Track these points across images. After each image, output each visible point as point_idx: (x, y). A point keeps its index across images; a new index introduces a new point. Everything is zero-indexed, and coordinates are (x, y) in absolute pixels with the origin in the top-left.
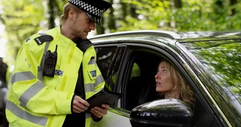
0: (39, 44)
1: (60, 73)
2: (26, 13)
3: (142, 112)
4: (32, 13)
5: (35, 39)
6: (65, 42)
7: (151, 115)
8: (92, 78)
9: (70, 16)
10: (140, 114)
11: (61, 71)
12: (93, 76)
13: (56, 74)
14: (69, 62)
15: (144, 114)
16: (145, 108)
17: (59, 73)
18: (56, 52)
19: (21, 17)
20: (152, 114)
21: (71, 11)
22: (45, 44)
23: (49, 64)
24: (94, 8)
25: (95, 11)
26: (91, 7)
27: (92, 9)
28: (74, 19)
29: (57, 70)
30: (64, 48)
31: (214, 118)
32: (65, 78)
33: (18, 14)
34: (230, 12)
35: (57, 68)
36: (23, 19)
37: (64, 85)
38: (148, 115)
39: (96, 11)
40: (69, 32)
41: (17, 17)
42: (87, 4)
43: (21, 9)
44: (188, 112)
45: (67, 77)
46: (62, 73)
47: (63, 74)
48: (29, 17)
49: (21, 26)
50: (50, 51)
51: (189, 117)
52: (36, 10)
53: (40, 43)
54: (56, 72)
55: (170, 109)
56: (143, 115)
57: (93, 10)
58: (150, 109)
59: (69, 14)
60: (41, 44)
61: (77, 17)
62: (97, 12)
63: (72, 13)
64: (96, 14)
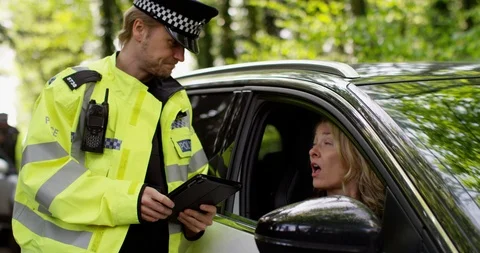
0: (72, 88)
1: (115, 144)
2: (56, 27)
3: (280, 224)
4: (70, 26)
5: (65, 79)
6: (126, 83)
7: (297, 229)
8: (182, 154)
9: (135, 33)
10: (275, 227)
11: (116, 140)
12: (184, 150)
13: (108, 147)
14: (133, 122)
15: (284, 226)
16: (286, 214)
17: (114, 144)
18: (106, 104)
19: (47, 35)
20: (300, 227)
21: (138, 24)
22: (83, 87)
23: (93, 128)
24: (183, 19)
25: (184, 24)
26: (177, 16)
27: (178, 21)
28: (144, 40)
29: (109, 140)
30: (123, 94)
31: (422, 235)
32: (126, 154)
33: (42, 28)
34: (462, 24)
35: (108, 135)
36: (51, 39)
37: (123, 167)
38: (292, 228)
39: (187, 25)
40: (135, 65)
41: (38, 35)
43: (49, 18)
44: (372, 223)
45: (129, 151)
46: (119, 145)
47: (122, 146)
48: (62, 35)
49: (48, 53)
50: (94, 102)
51: (372, 233)
52: (77, 21)
53: (75, 86)
54: (108, 143)
55: (337, 216)
56: (282, 230)
57: (181, 22)
58: (297, 217)
59: (134, 29)
60: (76, 88)
61: (148, 36)
62: (189, 26)
63: (139, 27)
64: (187, 30)
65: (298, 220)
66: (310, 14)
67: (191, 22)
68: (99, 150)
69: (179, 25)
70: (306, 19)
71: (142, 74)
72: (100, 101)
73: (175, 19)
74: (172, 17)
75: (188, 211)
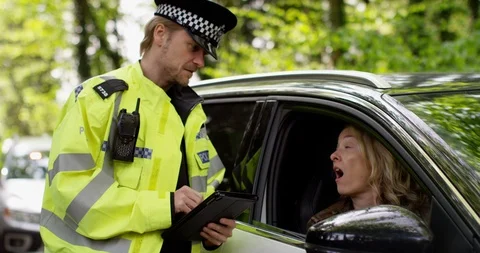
0: (103, 98)
1: (146, 153)
2: (28, 34)
3: (331, 233)
4: (41, 34)
5: (95, 88)
6: (153, 93)
7: (345, 237)
8: (202, 166)
9: (156, 37)
10: (325, 236)
11: (147, 150)
12: (204, 162)
13: (137, 156)
14: (161, 131)
15: (335, 235)
16: (332, 225)
17: (144, 153)
18: (136, 113)
19: (18, 42)
20: (348, 236)
21: (159, 29)
22: (114, 96)
23: (124, 137)
24: (203, 22)
25: (204, 26)
26: (198, 18)
27: (199, 23)
28: (164, 43)
29: (138, 149)
30: (151, 104)
31: (473, 244)
33: (14, 36)
35: (138, 144)
36: (22, 46)
37: (155, 176)
38: (341, 237)
39: (207, 28)
41: (10, 43)
42: (189, 14)
43: (20, 25)
45: (160, 160)
46: (150, 154)
47: (153, 155)
48: (33, 43)
49: (18, 62)
50: (125, 111)
51: (424, 242)
52: (48, 28)
53: (106, 95)
54: (137, 152)
56: (332, 239)
57: (202, 25)
58: (342, 227)
59: (155, 33)
60: (107, 97)
62: (210, 29)
63: (160, 31)
64: (207, 34)
65: (343, 229)
66: (288, 23)
67: (212, 25)
68: (129, 159)
69: (200, 28)
70: (285, 28)
71: (162, 82)
72: (131, 110)
73: (196, 22)
74: (193, 20)
75: (212, 225)
